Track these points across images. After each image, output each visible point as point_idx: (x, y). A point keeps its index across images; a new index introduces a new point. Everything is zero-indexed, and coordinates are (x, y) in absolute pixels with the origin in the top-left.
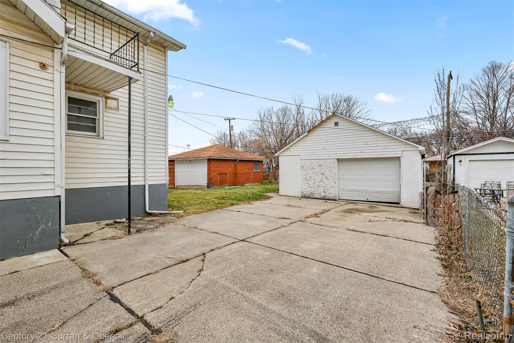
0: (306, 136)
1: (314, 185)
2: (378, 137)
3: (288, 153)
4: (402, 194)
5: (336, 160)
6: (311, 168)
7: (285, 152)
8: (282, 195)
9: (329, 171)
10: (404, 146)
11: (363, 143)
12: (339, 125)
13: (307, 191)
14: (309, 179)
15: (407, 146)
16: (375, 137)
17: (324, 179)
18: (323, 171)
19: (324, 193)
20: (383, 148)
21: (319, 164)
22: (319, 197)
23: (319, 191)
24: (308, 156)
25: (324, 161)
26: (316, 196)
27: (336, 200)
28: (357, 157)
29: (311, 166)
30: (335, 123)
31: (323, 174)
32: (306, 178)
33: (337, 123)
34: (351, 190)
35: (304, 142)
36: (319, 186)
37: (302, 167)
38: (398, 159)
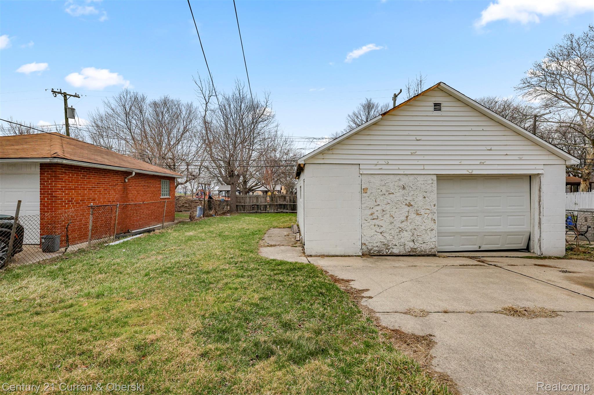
1: (391, 227)
2: (508, 138)
3: (329, 158)
4: (543, 235)
6: (384, 192)
7: (321, 156)
8: (314, 254)
9: (421, 198)
10: (548, 157)
11: (484, 148)
12: (442, 109)
13: (376, 242)
14: (380, 217)
15: (551, 157)
16: (504, 138)
17: (413, 216)
18: (409, 198)
19: (412, 243)
20: (517, 157)
21: (401, 184)
22: (402, 253)
23: (402, 240)
24: (378, 167)
25: (412, 178)
28: (474, 173)
29: (384, 189)
30: (436, 105)
31: (409, 205)
32: (372, 214)
33: (439, 105)
34: (454, 234)
36: (401, 231)
37: (365, 190)
38: (538, 177)
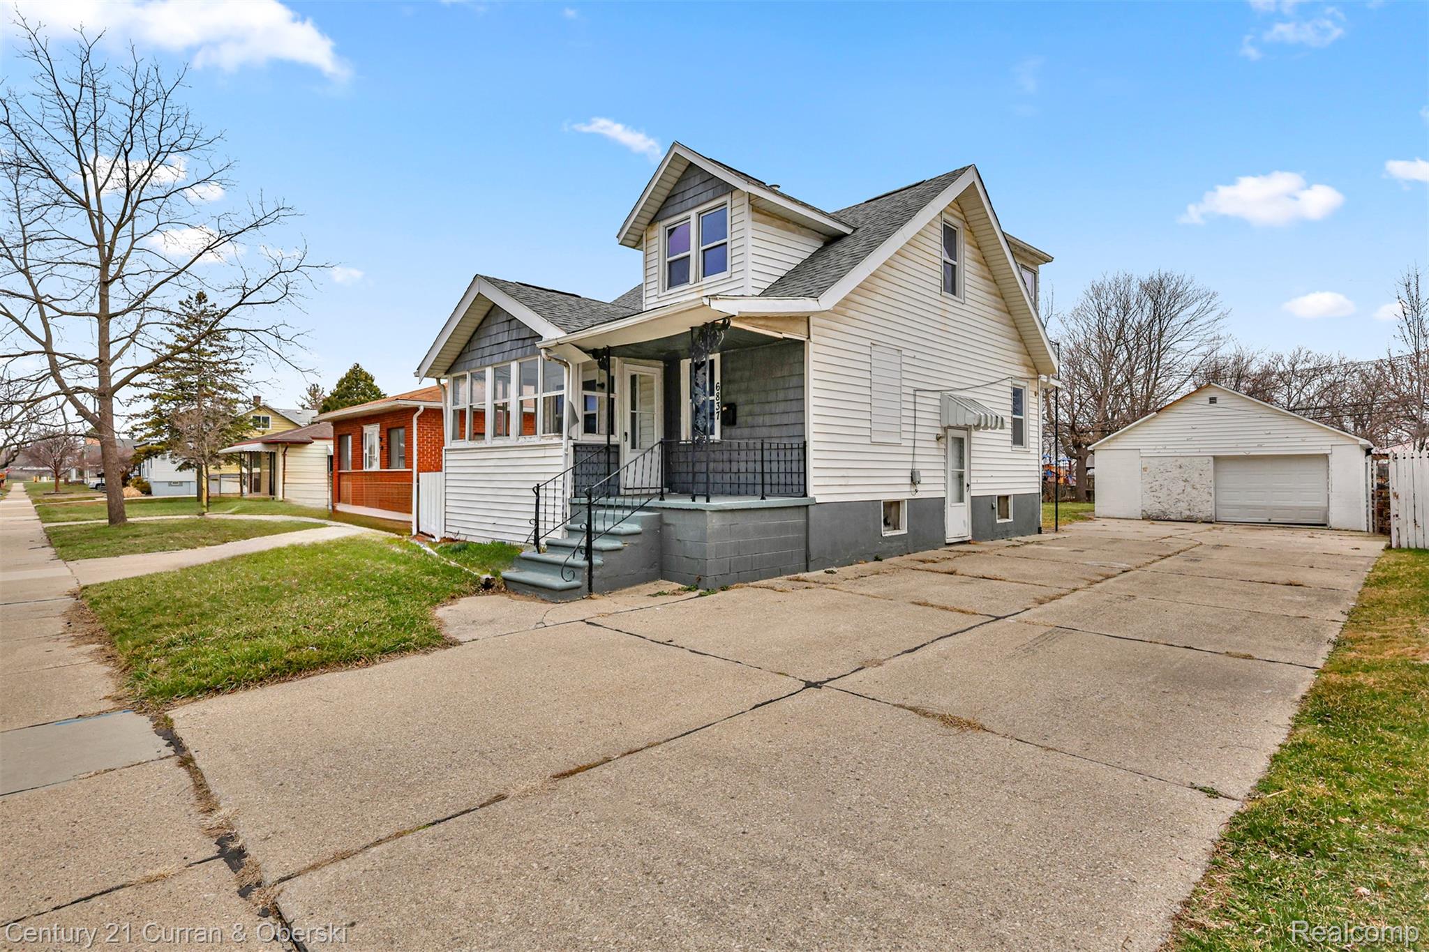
0: (1154, 417)
1: (1169, 497)
2: (1290, 423)
3: (1114, 445)
4: (1332, 510)
5: (1212, 459)
6: (1162, 470)
7: (1107, 444)
8: (1101, 516)
9: (1197, 475)
10: (1335, 439)
11: (1262, 432)
12: (1218, 402)
13: (1155, 509)
14: (1158, 490)
15: (1339, 438)
16: (1285, 423)
17: (1189, 489)
18: (1186, 476)
19: (1189, 511)
20: (1299, 440)
21: (1178, 463)
22: (1179, 518)
23: (1179, 509)
24: (1157, 451)
25: (1188, 459)
26: (1172, 517)
27: (1211, 522)
28: (1251, 454)
29: (1161, 468)
30: (1211, 399)
31: (1186, 481)
32: (1151, 487)
33: (1215, 398)
34: (1239, 507)
35: (1148, 428)
36: (1178, 501)
37: (1145, 469)
38: (1326, 456)
